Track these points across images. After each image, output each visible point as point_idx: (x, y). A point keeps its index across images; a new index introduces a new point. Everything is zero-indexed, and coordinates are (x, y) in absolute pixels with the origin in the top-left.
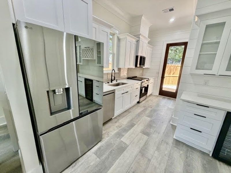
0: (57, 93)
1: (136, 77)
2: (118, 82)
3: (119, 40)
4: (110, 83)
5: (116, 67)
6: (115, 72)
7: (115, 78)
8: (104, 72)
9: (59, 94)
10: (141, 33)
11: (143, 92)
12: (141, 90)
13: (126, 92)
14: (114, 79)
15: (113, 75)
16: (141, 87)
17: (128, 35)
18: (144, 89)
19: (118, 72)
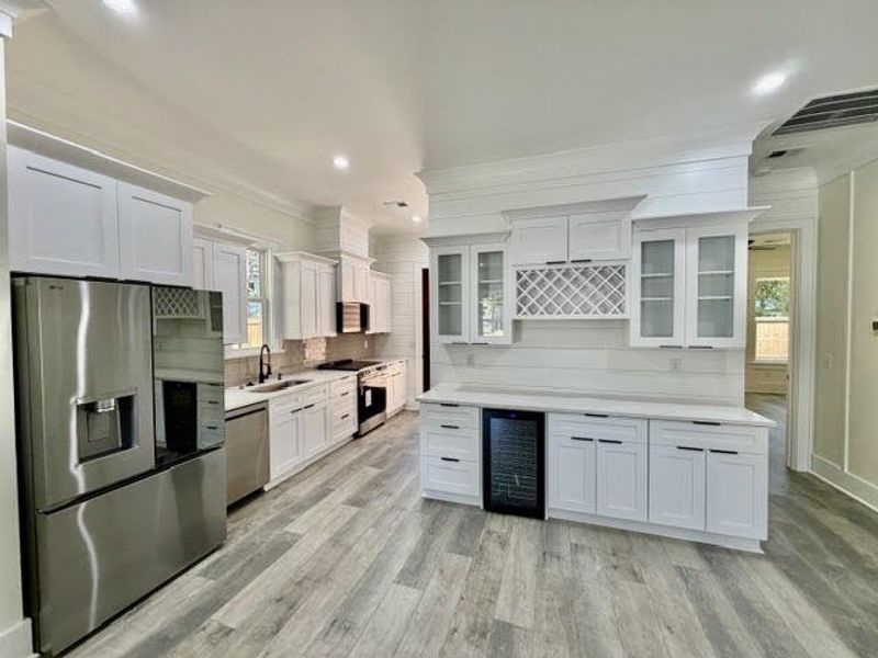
0: (100, 411)
1: (350, 361)
2: (285, 379)
3: (279, 264)
4: (257, 386)
5: (278, 337)
6: (271, 352)
7: (269, 368)
8: (228, 356)
9: (104, 412)
10: (342, 247)
11: (368, 403)
12: (361, 399)
13: (306, 408)
14: (269, 373)
15: (265, 361)
16: (359, 389)
17: (302, 256)
18: (368, 394)
19: (283, 351)
